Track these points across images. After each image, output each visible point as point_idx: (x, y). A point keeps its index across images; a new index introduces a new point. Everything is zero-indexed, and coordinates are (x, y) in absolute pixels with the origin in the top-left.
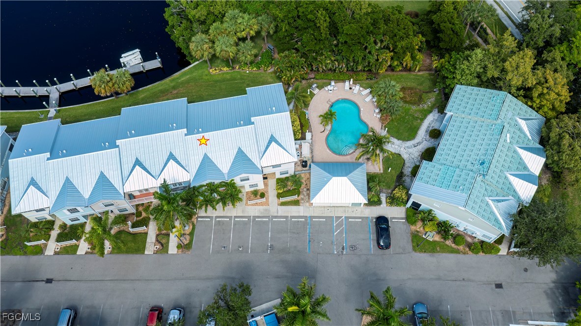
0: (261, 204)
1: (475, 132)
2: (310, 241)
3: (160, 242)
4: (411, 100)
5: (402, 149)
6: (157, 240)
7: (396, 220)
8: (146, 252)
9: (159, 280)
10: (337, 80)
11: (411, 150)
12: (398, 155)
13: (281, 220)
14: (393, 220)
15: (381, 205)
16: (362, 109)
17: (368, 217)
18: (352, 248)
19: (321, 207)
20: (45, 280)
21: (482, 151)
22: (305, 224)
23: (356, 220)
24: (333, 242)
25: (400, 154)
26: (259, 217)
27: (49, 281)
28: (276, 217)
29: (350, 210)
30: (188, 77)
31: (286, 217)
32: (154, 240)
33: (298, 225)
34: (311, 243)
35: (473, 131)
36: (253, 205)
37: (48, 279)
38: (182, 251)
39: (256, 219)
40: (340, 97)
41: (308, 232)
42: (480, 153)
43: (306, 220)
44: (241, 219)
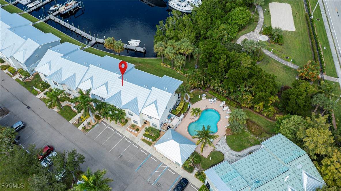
0: (134, 134)
1: (269, 164)
2: (141, 166)
3: (79, 121)
4: (254, 132)
5: (227, 153)
6: (78, 119)
7: (193, 187)
8: (70, 121)
9: (65, 137)
10: (219, 99)
11: (232, 156)
12: (222, 155)
13: (137, 147)
14: (192, 186)
15: (192, 174)
16: (221, 120)
17: (179, 175)
18: (158, 185)
19: (160, 154)
20: (28, 106)
21: (263, 176)
22: (146, 156)
23: (172, 172)
24: (151, 174)
25: (224, 155)
26: (127, 139)
27: (28, 107)
28: (135, 144)
29: (173, 165)
30: (150, 61)
31: (140, 147)
32: (77, 118)
33: (142, 154)
34: (140, 167)
35: (268, 162)
36: (129, 131)
37: (29, 107)
38: (84, 131)
39: (125, 139)
40: (214, 108)
41: (144, 161)
42: (261, 176)
43: (148, 155)
44: (119, 134)
